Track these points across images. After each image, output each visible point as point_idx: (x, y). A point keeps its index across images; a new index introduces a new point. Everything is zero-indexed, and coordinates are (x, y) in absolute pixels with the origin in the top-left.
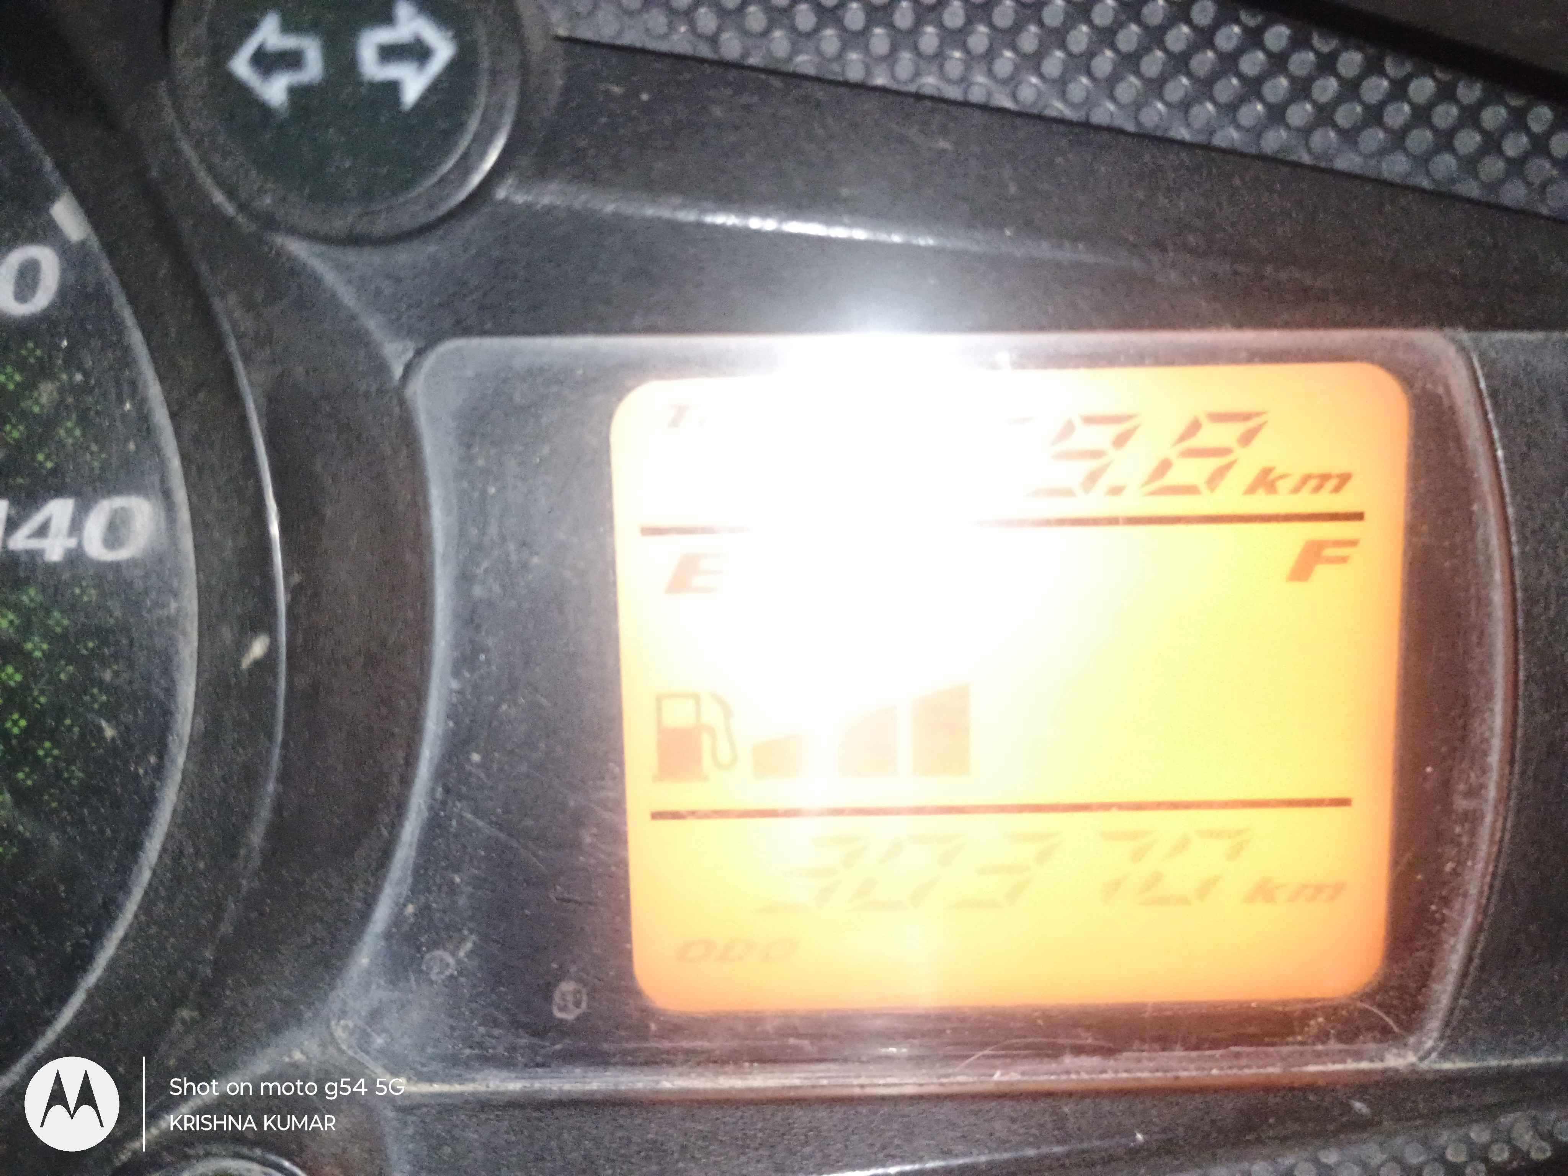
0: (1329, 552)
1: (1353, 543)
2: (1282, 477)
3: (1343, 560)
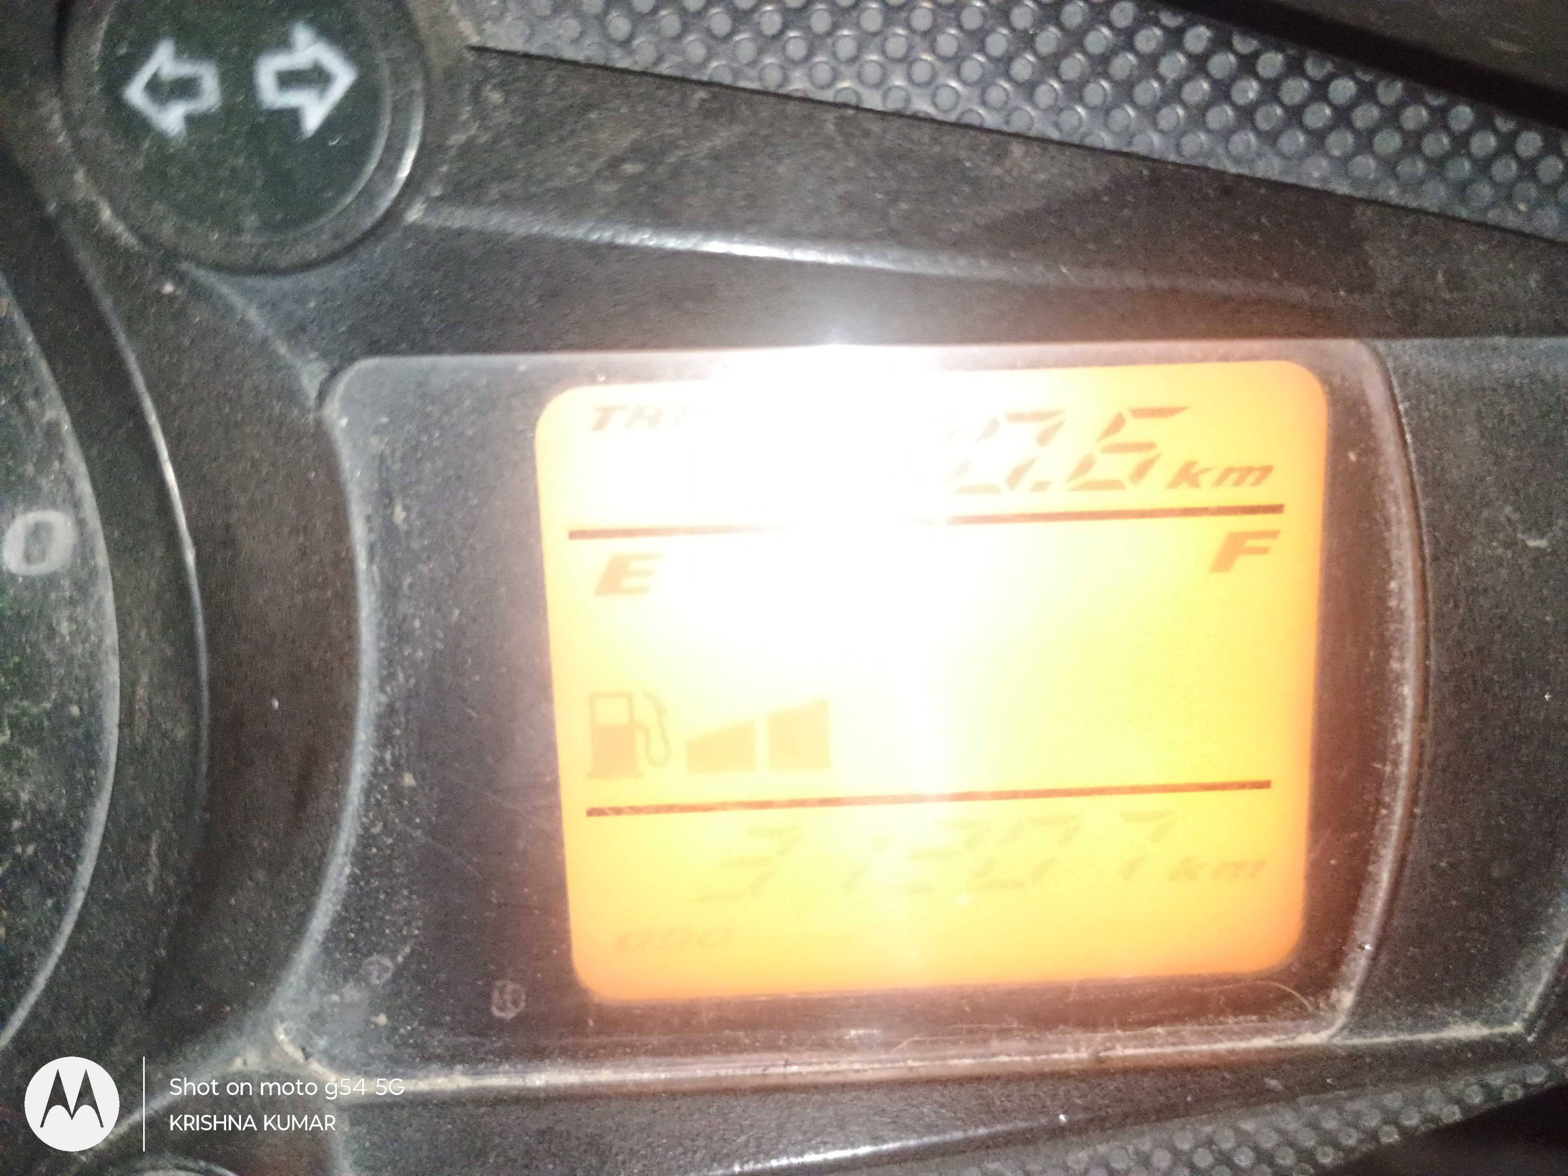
0: (1251, 543)
1: (1274, 534)
2: (1204, 470)
3: (1264, 551)
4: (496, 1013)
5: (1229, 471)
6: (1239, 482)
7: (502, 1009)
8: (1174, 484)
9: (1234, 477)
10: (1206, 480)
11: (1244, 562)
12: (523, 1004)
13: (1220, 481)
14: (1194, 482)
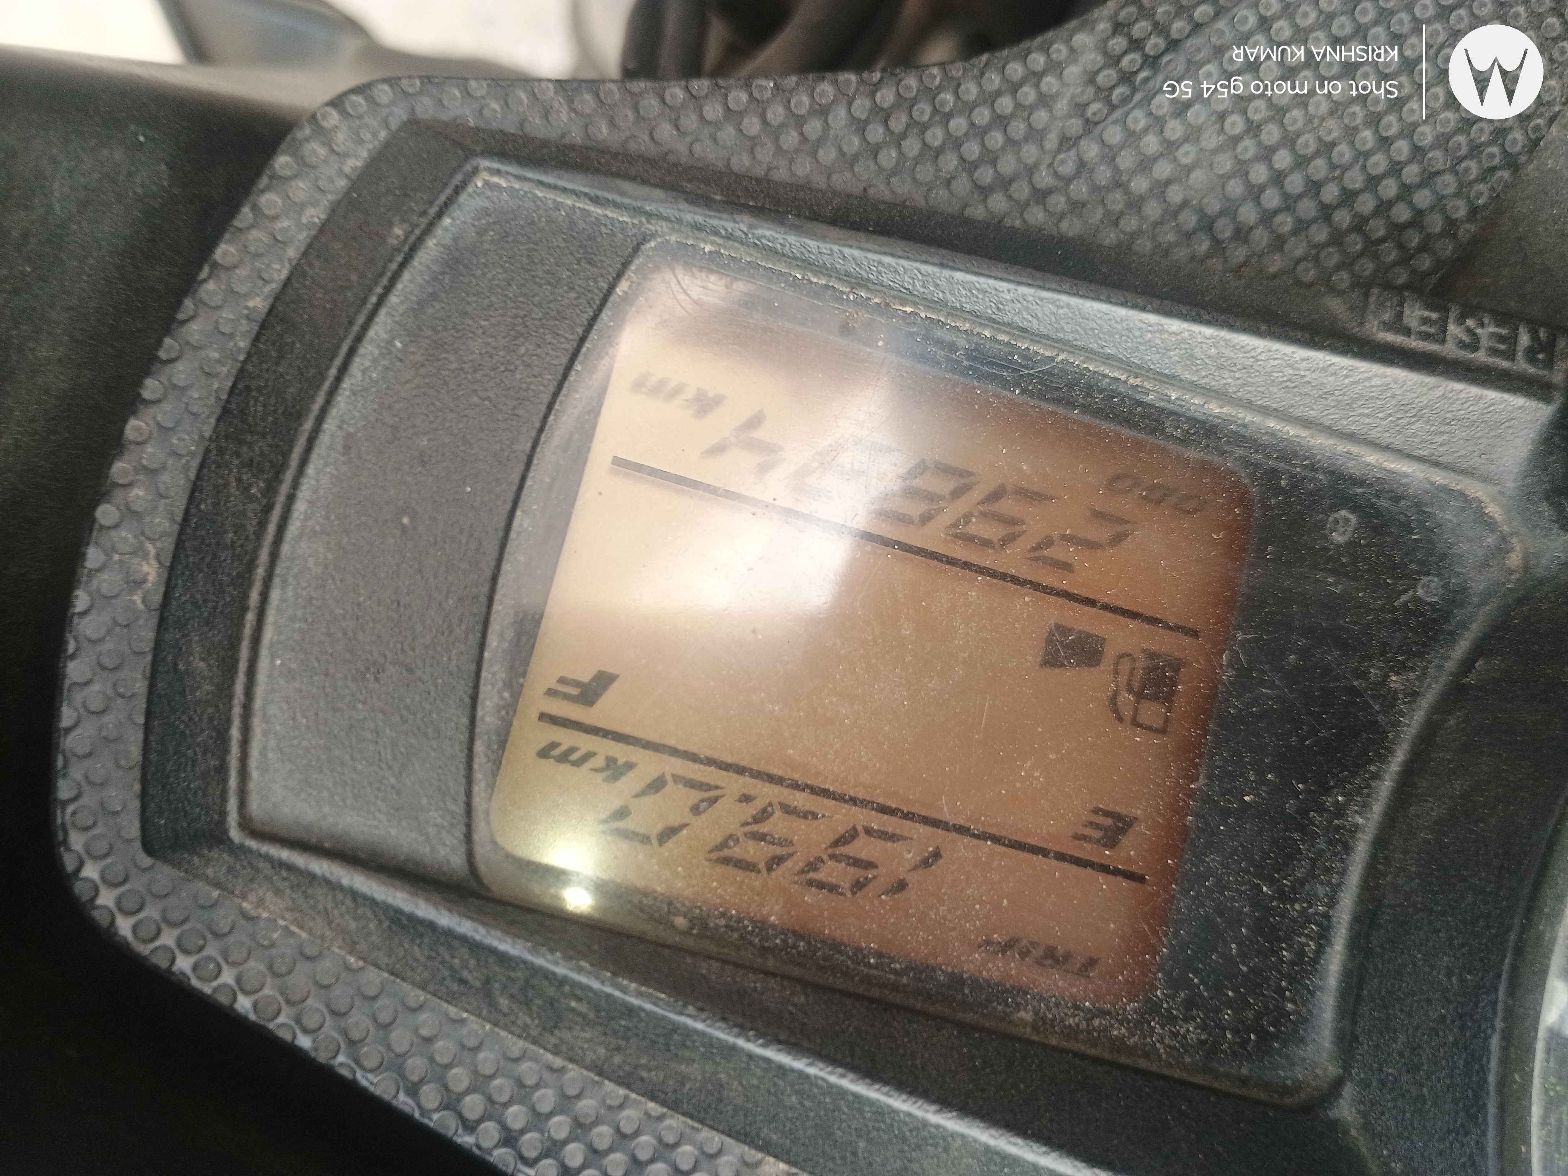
0: (575, 691)
1: (551, 693)
2: (600, 770)
3: (563, 680)
4: (1353, 518)
5: (577, 763)
6: (572, 750)
7: (1347, 520)
8: (630, 766)
9: (574, 757)
10: (599, 761)
11: (586, 677)
12: (1331, 519)
13: (589, 756)
14: (611, 762)
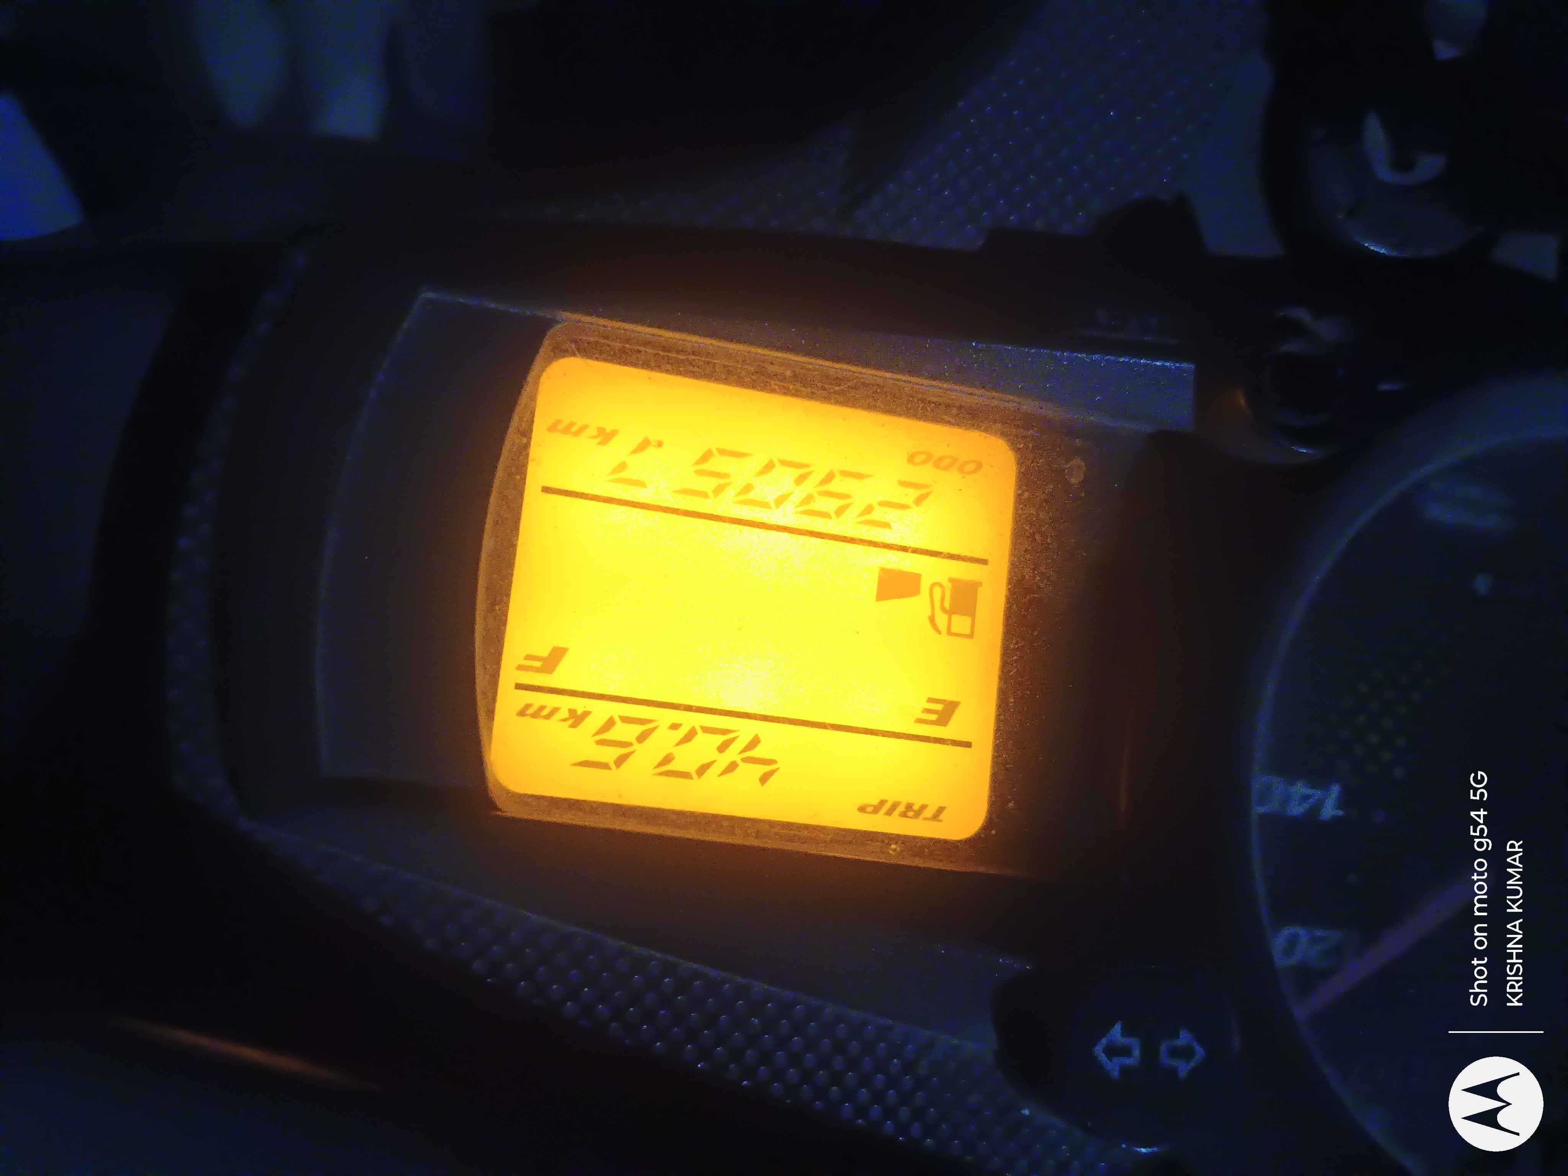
0: (538, 664)
1: (520, 668)
2: (564, 720)
3: (528, 657)
4: (1083, 464)
5: (548, 717)
6: (542, 708)
7: (1079, 466)
9: (545, 712)
11: (545, 652)
